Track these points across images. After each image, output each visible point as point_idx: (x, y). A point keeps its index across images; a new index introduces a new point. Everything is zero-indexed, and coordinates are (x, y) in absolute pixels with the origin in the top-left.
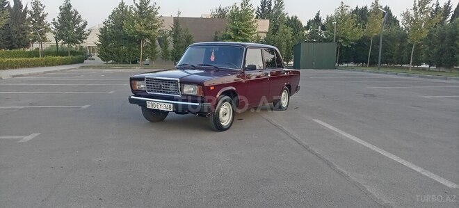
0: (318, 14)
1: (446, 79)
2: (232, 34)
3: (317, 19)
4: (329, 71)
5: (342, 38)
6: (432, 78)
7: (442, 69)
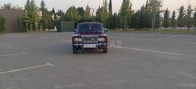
0: (53, 9)
1: (118, 33)
2: (28, 18)
3: (53, 11)
4: (68, 32)
5: (75, 19)
6: (113, 33)
7: (111, 30)
